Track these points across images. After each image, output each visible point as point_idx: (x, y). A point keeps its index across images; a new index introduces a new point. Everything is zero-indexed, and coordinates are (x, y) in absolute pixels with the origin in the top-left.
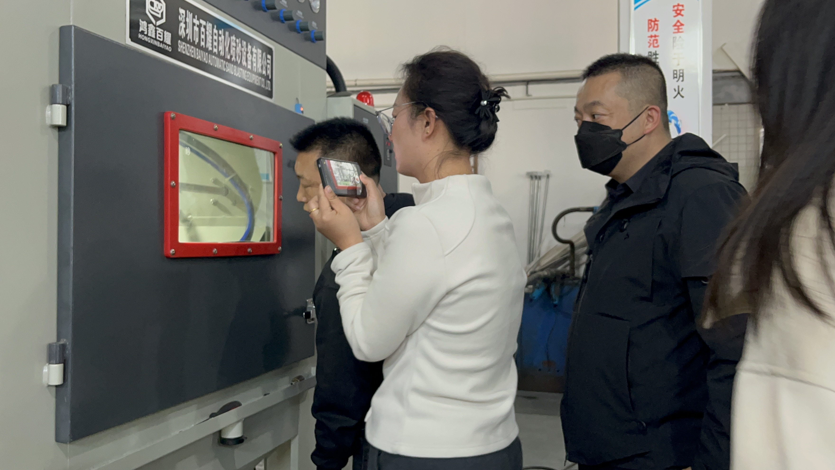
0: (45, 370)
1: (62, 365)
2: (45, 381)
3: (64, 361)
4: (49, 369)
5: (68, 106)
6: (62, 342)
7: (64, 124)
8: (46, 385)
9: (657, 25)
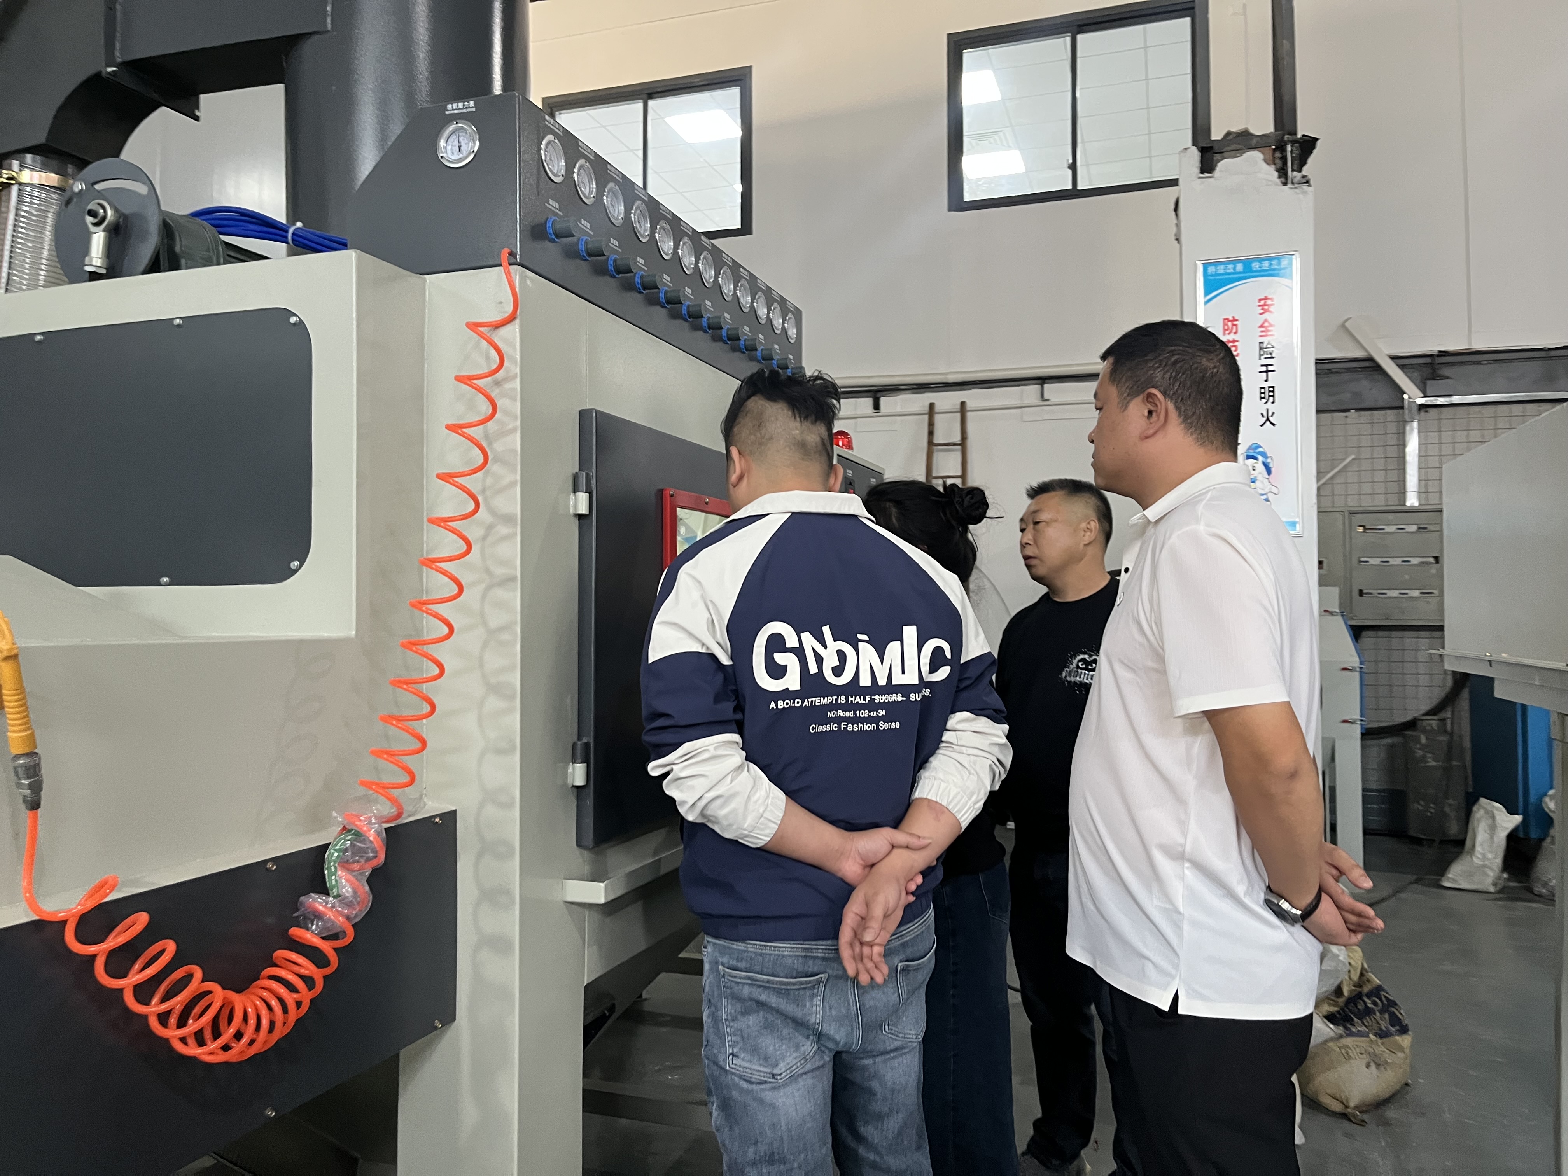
0: (570, 770)
1: (585, 765)
2: (570, 782)
3: (586, 760)
4: (573, 769)
5: (590, 494)
6: (585, 740)
7: (587, 513)
8: (571, 786)
9: (1236, 325)
